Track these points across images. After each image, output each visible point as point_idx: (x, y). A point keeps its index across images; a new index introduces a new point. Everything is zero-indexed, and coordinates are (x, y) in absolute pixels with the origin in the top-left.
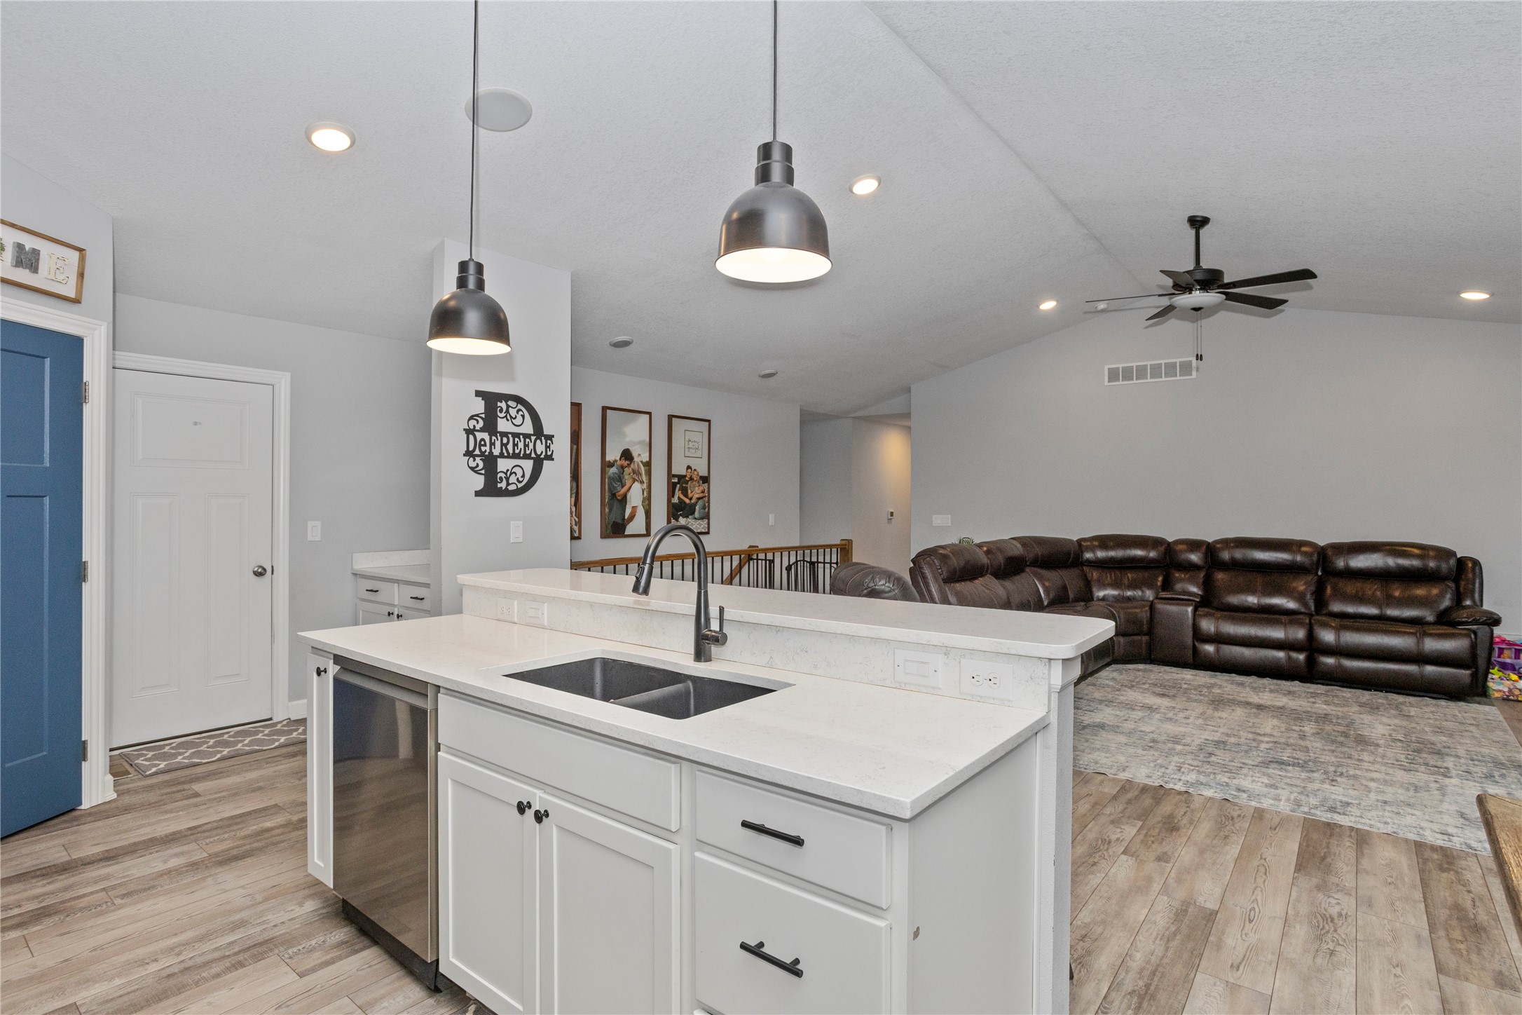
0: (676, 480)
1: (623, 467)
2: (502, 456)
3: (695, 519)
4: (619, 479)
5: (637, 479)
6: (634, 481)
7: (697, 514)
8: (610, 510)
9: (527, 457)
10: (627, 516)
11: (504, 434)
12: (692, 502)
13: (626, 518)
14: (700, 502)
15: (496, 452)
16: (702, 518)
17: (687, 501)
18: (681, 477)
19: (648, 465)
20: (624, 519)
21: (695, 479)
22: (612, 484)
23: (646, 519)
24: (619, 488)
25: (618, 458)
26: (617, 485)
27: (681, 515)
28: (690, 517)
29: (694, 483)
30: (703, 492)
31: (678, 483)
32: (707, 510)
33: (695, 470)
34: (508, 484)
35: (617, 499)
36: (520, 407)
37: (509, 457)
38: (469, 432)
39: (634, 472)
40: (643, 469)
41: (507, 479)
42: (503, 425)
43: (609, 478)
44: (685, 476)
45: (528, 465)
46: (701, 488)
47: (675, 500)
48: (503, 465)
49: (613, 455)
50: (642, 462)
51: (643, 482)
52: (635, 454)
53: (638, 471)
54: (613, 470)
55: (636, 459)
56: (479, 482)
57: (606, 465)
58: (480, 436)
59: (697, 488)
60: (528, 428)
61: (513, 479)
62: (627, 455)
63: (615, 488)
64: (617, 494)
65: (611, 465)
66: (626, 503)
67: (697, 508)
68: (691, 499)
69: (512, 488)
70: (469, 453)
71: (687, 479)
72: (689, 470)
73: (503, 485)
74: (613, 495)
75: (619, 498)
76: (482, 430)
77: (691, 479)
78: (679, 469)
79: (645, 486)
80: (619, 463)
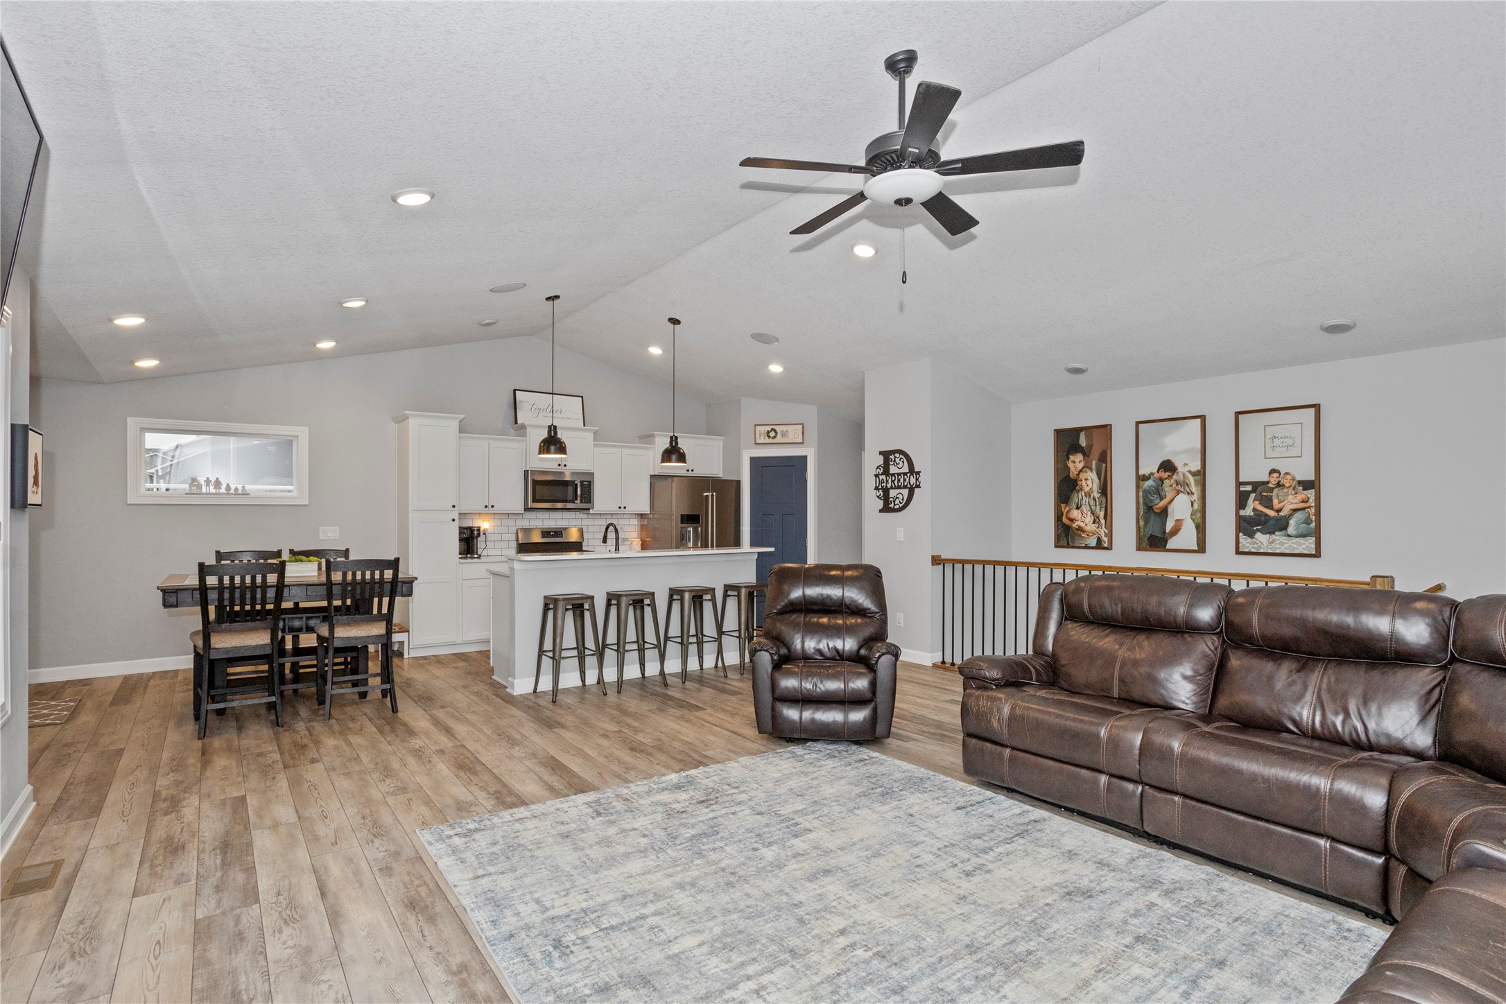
0: (1249, 488)
1: (1162, 480)
2: (892, 488)
3: (1289, 536)
4: (1158, 491)
5: (1182, 490)
6: (1178, 492)
7: (1291, 530)
8: (1146, 523)
9: (905, 487)
10: (1168, 528)
11: (893, 475)
12: (1282, 514)
13: (1167, 531)
14: (1299, 516)
15: (889, 486)
16: (1304, 536)
17: (1272, 513)
18: (1256, 486)
19: (1201, 475)
20: (1164, 532)
21: (1287, 485)
22: (1148, 498)
23: (1198, 533)
24: (1157, 501)
25: (1155, 471)
26: (1155, 498)
27: (1258, 530)
28: (1277, 533)
29: (1285, 490)
30: (1305, 501)
31: (1254, 491)
32: (1313, 525)
33: (1288, 474)
34: (895, 505)
35: (1155, 512)
36: (901, 456)
37: (895, 488)
38: (877, 476)
39: (1177, 483)
40: (1191, 479)
41: (894, 502)
42: (893, 469)
43: (1144, 491)
44: (1268, 482)
45: (905, 492)
46: (1301, 496)
47: (1248, 512)
48: (893, 493)
49: (1149, 466)
50: (1189, 472)
51: (1192, 493)
52: (1178, 463)
53: (1184, 482)
54: (1150, 483)
55: (1181, 469)
56: (880, 504)
57: (1141, 479)
58: (881, 477)
59: (1290, 497)
60: (906, 469)
61: (897, 502)
62: (1168, 466)
63: (1151, 501)
64: (1154, 507)
65: (1145, 478)
66: (1167, 516)
67: (1292, 522)
68: (1279, 511)
69: (897, 507)
70: (877, 488)
71: (1270, 485)
72: (1275, 475)
73: (892, 506)
74: (1149, 509)
75: (1156, 511)
76: (882, 474)
77: (1279, 485)
78: (1254, 471)
79: (1195, 497)
80: (1156, 475)
